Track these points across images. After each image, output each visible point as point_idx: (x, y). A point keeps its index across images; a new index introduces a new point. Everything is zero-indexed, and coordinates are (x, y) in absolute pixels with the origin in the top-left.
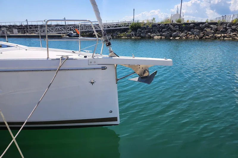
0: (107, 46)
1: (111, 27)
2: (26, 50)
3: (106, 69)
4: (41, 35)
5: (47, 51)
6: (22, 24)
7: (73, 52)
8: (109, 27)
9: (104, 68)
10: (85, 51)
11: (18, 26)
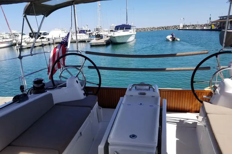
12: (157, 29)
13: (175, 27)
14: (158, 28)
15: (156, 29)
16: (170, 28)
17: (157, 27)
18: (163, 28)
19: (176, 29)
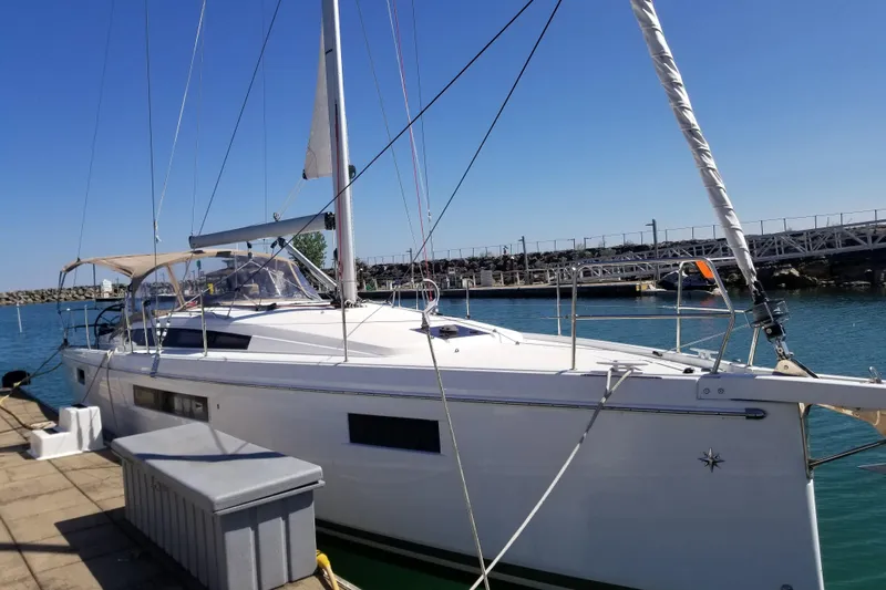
0: (769, 336)
1: (865, 240)
2: (517, 343)
3: (762, 417)
4: (561, 289)
5: (571, 349)
6: (508, 252)
7: (654, 353)
8: (851, 242)
9: (755, 415)
10: (696, 353)
11: (496, 261)
12: (7, 299)
13: (81, 291)
14: (11, 295)
15: (4, 302)
16: (63, 296)
17: (8, 294)
18: (30, 294)
19: (83, 297)
